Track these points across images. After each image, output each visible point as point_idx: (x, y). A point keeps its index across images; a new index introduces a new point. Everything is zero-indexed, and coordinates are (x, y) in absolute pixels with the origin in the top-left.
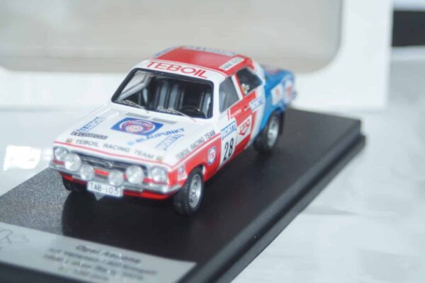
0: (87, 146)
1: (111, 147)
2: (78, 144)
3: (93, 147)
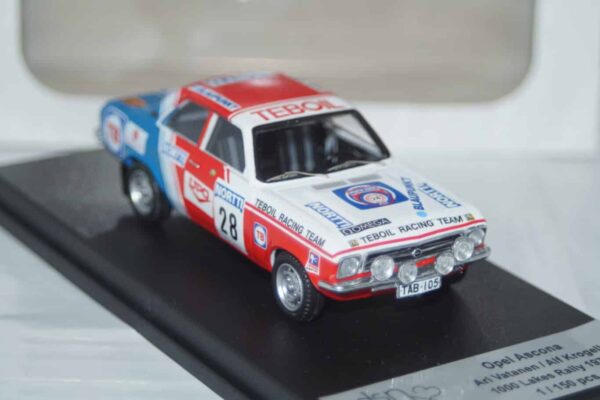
0: (381, 240)
1: (408, 228)
2: (368, 243)
3: (388, 238)
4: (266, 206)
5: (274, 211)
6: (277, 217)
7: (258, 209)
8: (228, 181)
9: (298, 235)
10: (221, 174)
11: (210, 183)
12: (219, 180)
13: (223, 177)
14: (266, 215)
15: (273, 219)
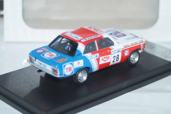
4: (126, 46)
5: (128, 45)
6: (130, 45)
7: (125, 48)
8: (114, 49)
9: (137, 44)
10: (110, 49)
11: (110, 53)
12: (111, 51)
13: (112, 50)
14: (128, 47)
15: (130, 46)
